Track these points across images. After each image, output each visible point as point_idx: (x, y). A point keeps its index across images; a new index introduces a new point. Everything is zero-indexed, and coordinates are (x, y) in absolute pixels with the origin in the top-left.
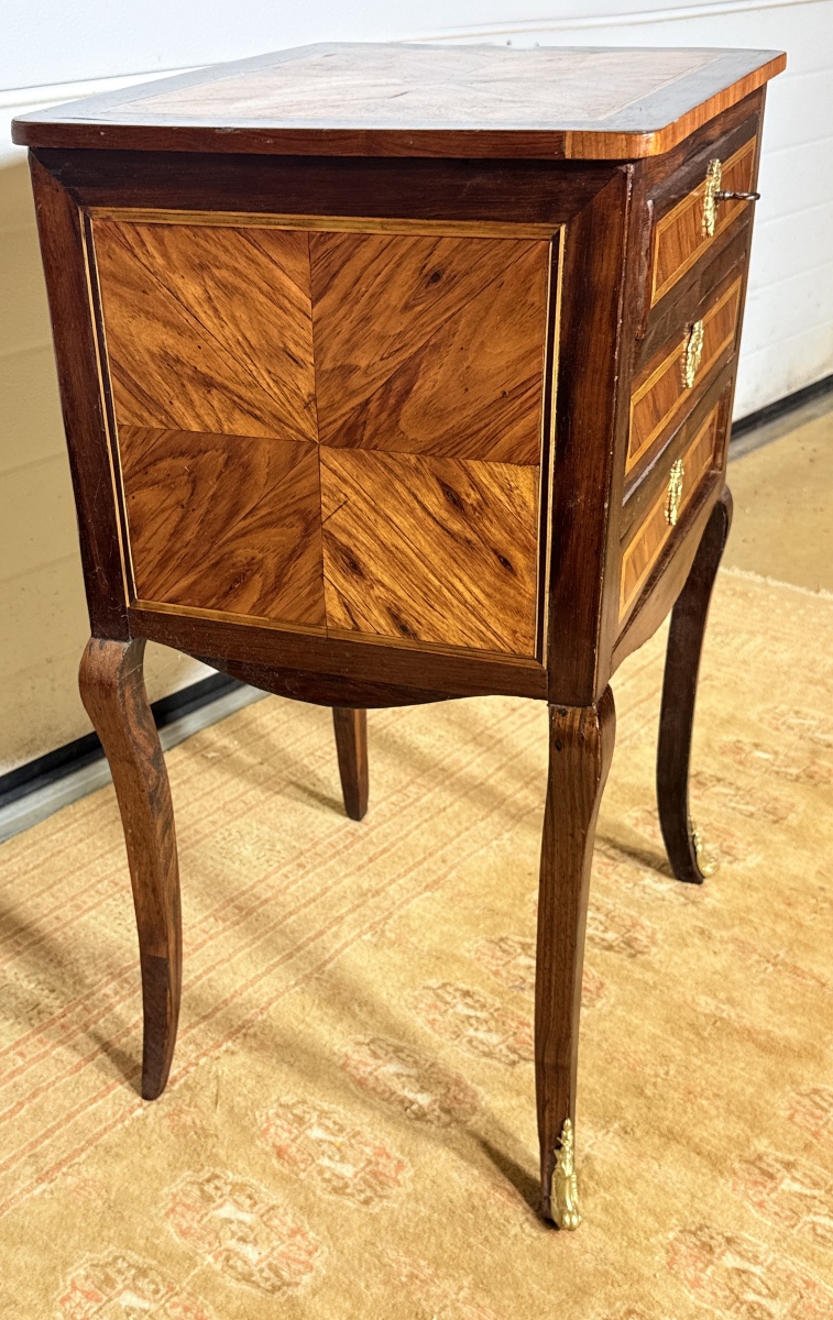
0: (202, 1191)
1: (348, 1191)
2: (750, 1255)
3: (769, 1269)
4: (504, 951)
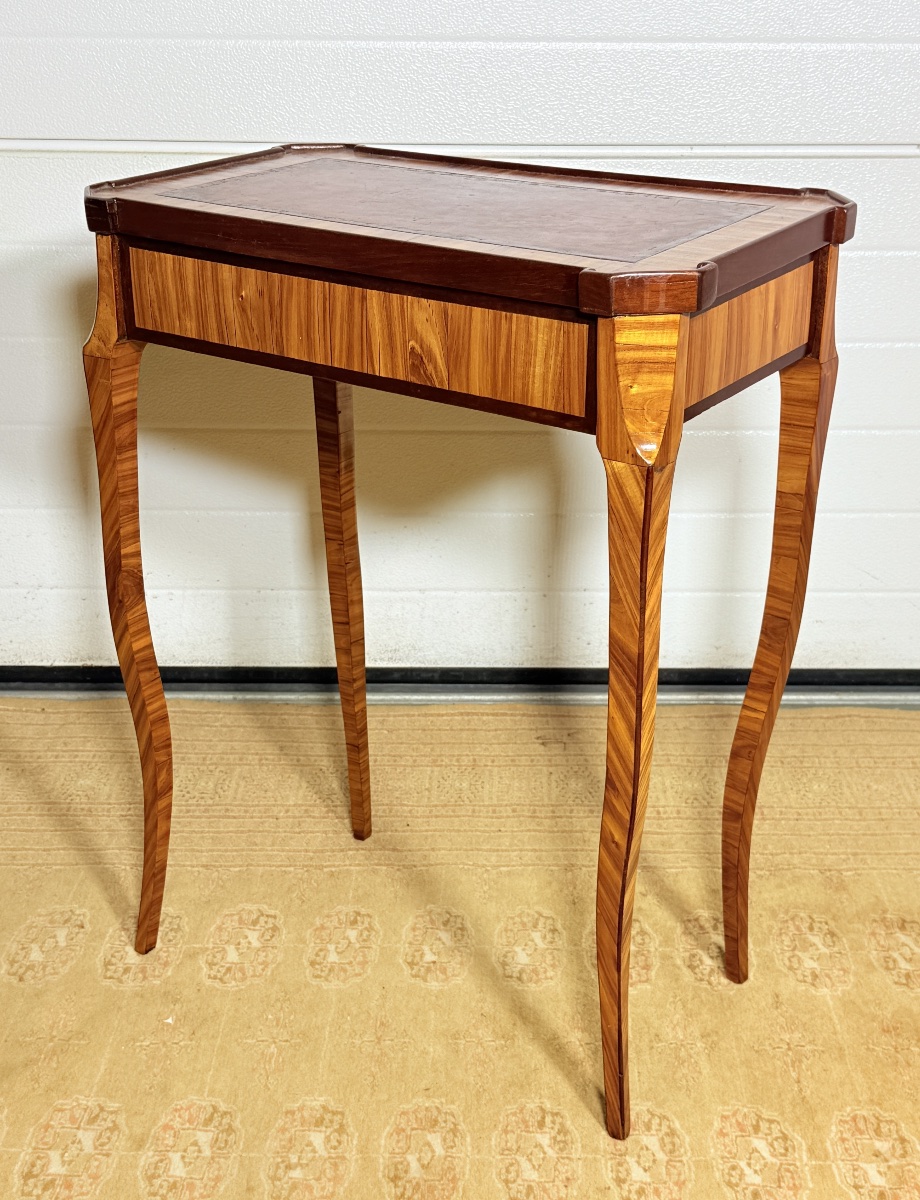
0: (258, 918)
1: (317, 966)
2: (452, 1144)
3: (446, 1157)
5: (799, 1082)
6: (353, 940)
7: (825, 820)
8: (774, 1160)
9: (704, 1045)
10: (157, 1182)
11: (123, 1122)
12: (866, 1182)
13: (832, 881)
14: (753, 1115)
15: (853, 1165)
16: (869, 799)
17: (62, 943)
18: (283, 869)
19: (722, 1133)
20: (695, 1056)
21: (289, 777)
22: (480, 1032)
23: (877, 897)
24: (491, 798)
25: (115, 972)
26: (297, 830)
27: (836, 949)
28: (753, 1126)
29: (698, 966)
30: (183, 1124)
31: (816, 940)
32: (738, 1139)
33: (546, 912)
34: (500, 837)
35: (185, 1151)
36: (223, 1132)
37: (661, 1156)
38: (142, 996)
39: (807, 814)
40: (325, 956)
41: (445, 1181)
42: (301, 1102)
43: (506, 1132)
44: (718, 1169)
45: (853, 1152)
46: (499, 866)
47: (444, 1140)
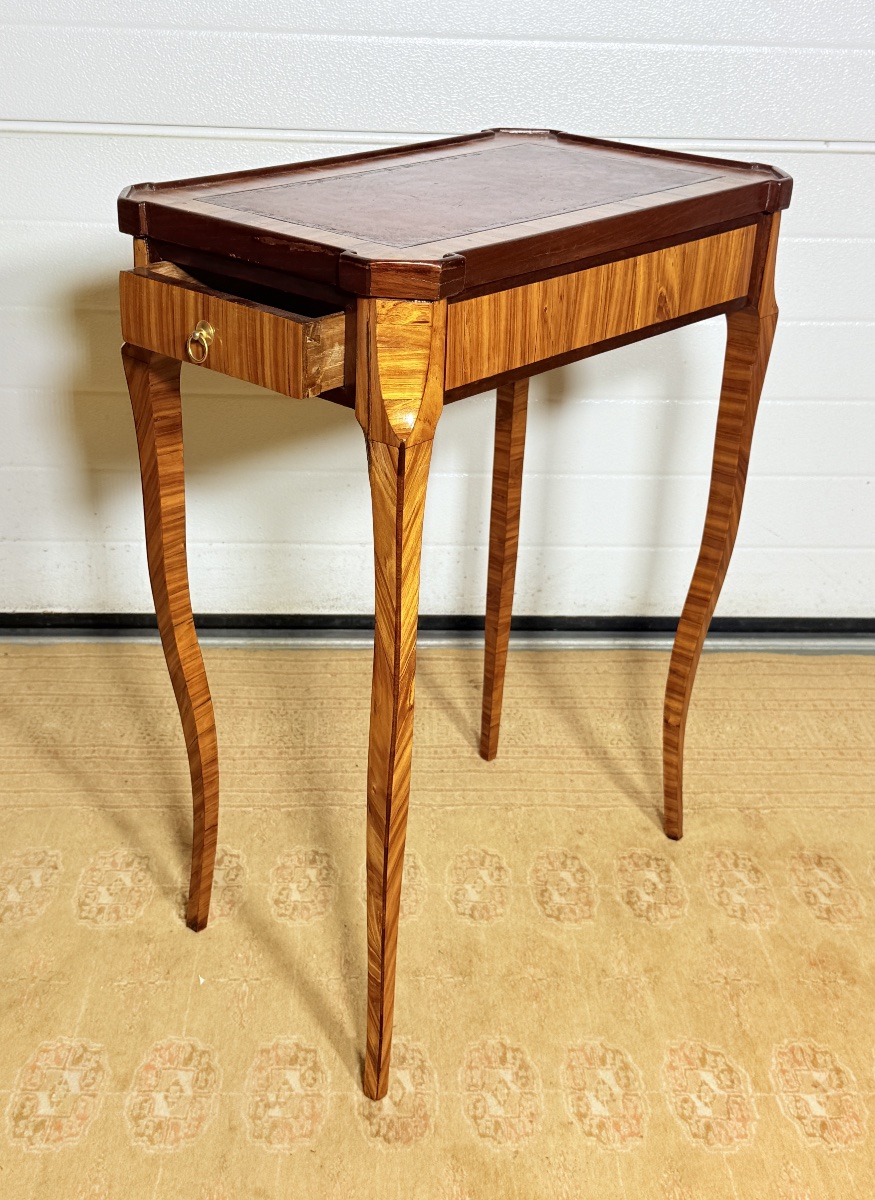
0: (222, 857)
1: (281, 905)
2: (421, 1081)
3: (416, 1095)
4: (564, 864)
5: (738, 1016)
6: (313, 879)
7: (740, 760)
8: (722, 1092)
9: (647, 980)
10: (143, 1122)
11: (106, 1062)
12: (808, 1113)
13: (750, 818)
14: (699, 1048)
15: (795, 1097)
16: (777, 740)
17: (38, 884)
18: (243, 809)
19: (672, 1067)
20: (640, 991)
21: (242, 720)
22: (439, 968)
23: (793, 835)
24: (432, 740)
25: (90, 912)
26: (253, 771)
27: (760, 885)
28: (700, 1059)
29: (636, 902)
30: (163, 1064)
31: (741, 876)
32: (688, 1072)
33: (492, 851)
34: (443, 777)
35: (168, 1091)
36: (202, 1071)
37: (617, 1091)
38: (117, 936)
39: (722, 754)
40: (288, 894)
41: (416, 1118)
42: (274, 1040)
43: (470, 1068)
44: (671, 1102)
45: (793, 1083)
46: (444, 806)
47: (413, 1076)
